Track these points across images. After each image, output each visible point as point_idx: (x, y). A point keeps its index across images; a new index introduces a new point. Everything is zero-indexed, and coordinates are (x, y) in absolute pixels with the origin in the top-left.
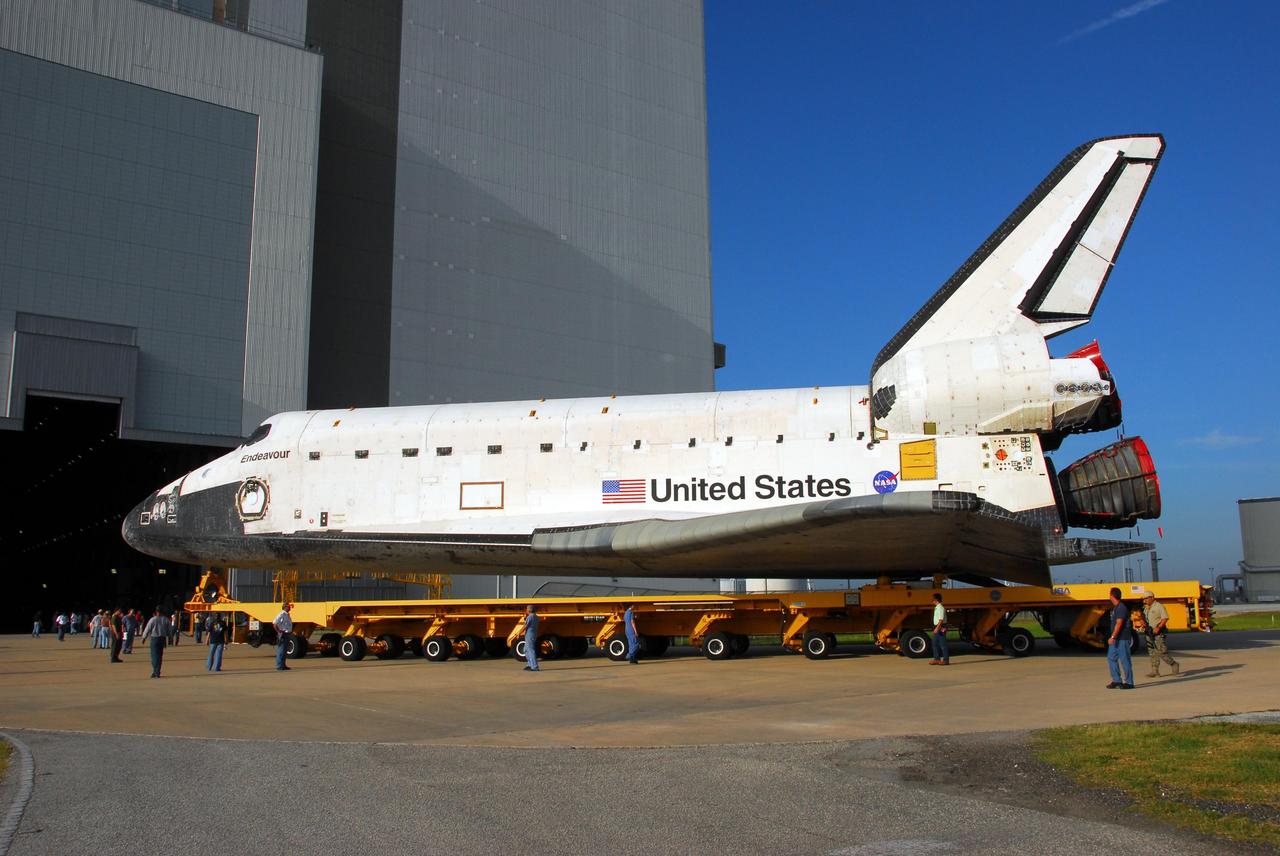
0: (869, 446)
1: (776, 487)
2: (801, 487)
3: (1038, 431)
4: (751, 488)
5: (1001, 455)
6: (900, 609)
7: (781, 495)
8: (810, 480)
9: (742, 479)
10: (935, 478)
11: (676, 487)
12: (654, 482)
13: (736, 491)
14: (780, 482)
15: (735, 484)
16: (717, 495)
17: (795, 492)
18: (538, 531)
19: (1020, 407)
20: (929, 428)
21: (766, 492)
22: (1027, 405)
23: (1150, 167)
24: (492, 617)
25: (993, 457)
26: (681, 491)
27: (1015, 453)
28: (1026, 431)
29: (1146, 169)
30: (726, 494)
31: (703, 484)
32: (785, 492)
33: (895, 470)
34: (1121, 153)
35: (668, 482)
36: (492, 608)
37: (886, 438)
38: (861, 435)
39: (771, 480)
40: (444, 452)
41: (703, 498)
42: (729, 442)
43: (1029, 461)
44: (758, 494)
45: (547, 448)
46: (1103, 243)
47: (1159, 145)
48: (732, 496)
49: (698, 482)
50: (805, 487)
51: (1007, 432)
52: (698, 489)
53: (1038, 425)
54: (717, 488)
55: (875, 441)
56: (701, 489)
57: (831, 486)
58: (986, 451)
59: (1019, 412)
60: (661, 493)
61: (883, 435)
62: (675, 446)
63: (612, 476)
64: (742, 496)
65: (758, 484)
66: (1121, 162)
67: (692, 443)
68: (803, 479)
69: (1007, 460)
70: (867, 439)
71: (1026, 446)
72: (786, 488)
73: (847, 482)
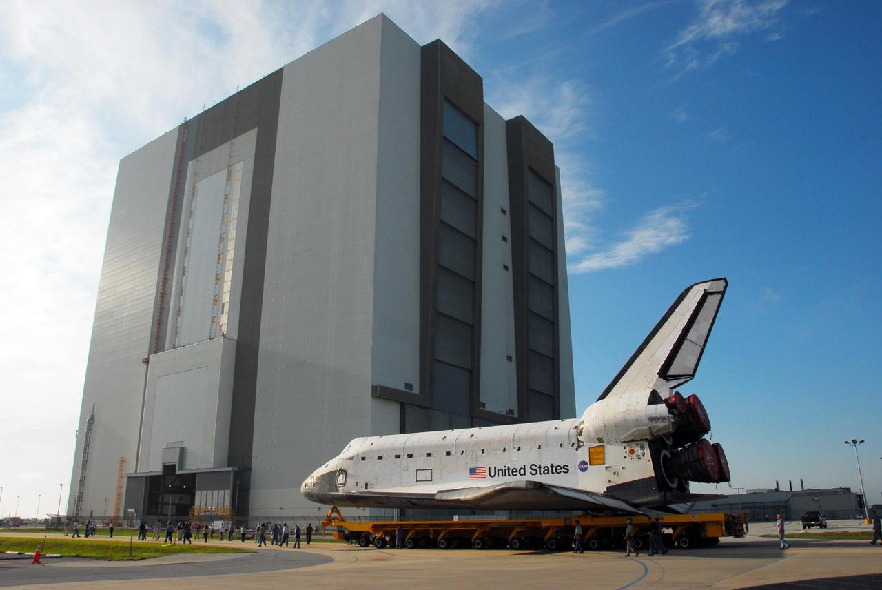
0: (577, 449)
1: (538, 469)
2: (548, 470)
3: (646, 440)
4: (528, 470)
5: (632, 452)
6: (593, 527)
7: (540, 474)
8: (552, 466)
9: (524, 466)
10: (604, 463)
11: (498, 470)
12: (489, 468)
13: (522, 472)
14: (540, 467)
15: (522, 468)
16: (514, 474)
17: (546, 472)
18: (439, 492)
19: (635, 429)
20: (600, 440)
21: (534, 472)
22: (638, 428)
23: (720, 295)
24: (431, 529)
25: (628, 453)
26: (500, 472)
27: (638, 451)
28: (641, 440)
29: (718, 297)
30: (518, 473)
31: (509, 469)
32: (542, 472)
33: (587, 460)
34: (705, 290)
35: (495, 468)
36: (431, 525)
37: (583, 445)
38: (573, 444)
39: (536, 466)
40: (410, 456)
41: (509, 475)
42: (519, 449)
43: (643, 455)
44: (531, 473)
45: (448, 454)
46: (698, 337)
47: (725, 284)
48: (521, 475)
49: (507, 468)
50: (550, 469)
51: (633, 441)
52: (507, 471)
53: (646, 437)
54: (515, 470)
55: (579, 447)
56: (509, 471)
57: (561, 469)
58: (625, 450)
59: (634, 432)
60: (492, 474)
61: (582, 444)
62: (498, 452)
63: (473, 466)
64: (525, 474)
65: (531, 469)
66: (706, 294)
67: (504, 450)
68: (549, 465)
69: (635, 454)
70: (576, 446)
71: (642, 448)
72: (542, 470)
73: (568, 466)
